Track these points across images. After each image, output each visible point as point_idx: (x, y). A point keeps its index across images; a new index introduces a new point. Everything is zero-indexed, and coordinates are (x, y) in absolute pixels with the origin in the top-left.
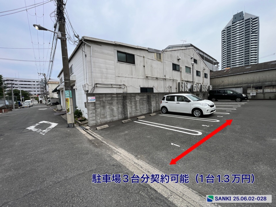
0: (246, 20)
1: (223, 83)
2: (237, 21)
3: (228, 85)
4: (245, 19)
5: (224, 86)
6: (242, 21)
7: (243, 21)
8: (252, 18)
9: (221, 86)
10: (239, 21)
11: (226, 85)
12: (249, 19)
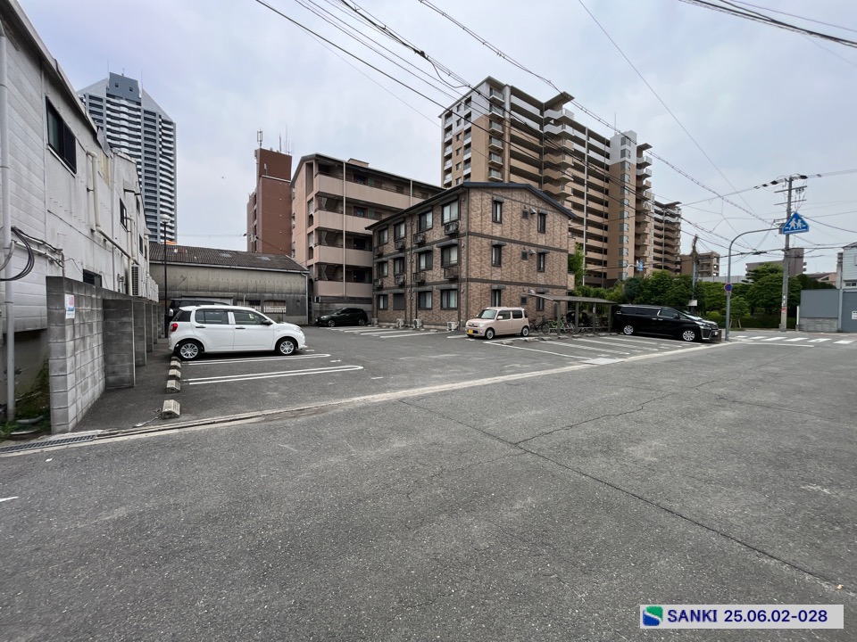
0: (146, 112)
1: (183, 284)
2: (122, 98)
3: (198, 290)
4: (143, 107)
5: (187, 290)
6: (136, 106)
7: (139, 110)
8: (160, 117)
9: (181, 290)
10: (126, 100)
11: (193, 290)
12: (154, 114)
